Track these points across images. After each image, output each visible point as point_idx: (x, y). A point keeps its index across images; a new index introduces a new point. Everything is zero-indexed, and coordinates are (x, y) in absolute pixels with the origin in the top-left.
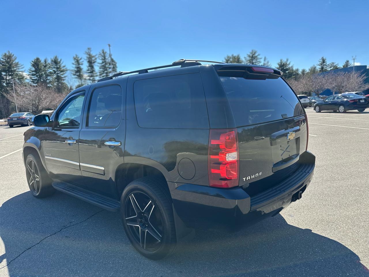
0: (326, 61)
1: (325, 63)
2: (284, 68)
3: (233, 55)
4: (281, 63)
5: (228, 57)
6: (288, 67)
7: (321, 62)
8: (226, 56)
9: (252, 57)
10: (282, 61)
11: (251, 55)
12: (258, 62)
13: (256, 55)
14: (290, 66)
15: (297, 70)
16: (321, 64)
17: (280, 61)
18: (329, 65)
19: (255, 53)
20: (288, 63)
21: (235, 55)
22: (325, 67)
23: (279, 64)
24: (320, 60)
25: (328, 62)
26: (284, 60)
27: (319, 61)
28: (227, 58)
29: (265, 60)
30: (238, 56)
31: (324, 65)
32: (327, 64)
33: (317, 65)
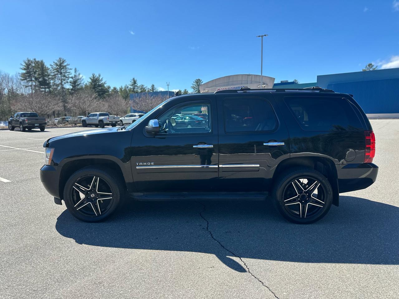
0: (137, 82)
1: (136, 84)
2: (96, 83)
3: (35, 59)
4: (94, 77)
5: (29, 61)
6: (100, 82)
7: (132, 82)
8: (26, 59)
9: (60, 65)
10: (95, 76)
11: (58, 64)
12: (67, 72)
13: (65, 64)
14: (103, 82)
15: (109, 87)
16: (133, 85)
17: (92, 76)
18: (139, 86)
19: (63, 62)
20: (100, 78)
21: (37, 60)
22: (136, 88)
23: (91, 79)
24: (131, 80)
25: (139, 84)
26: (97, 75)
27: (131, 82)
28: (27, 62)
29: (75, 72)
30: (42, 61)
31: (135, 86)
32: (138, 85)
33: (129, 85)
